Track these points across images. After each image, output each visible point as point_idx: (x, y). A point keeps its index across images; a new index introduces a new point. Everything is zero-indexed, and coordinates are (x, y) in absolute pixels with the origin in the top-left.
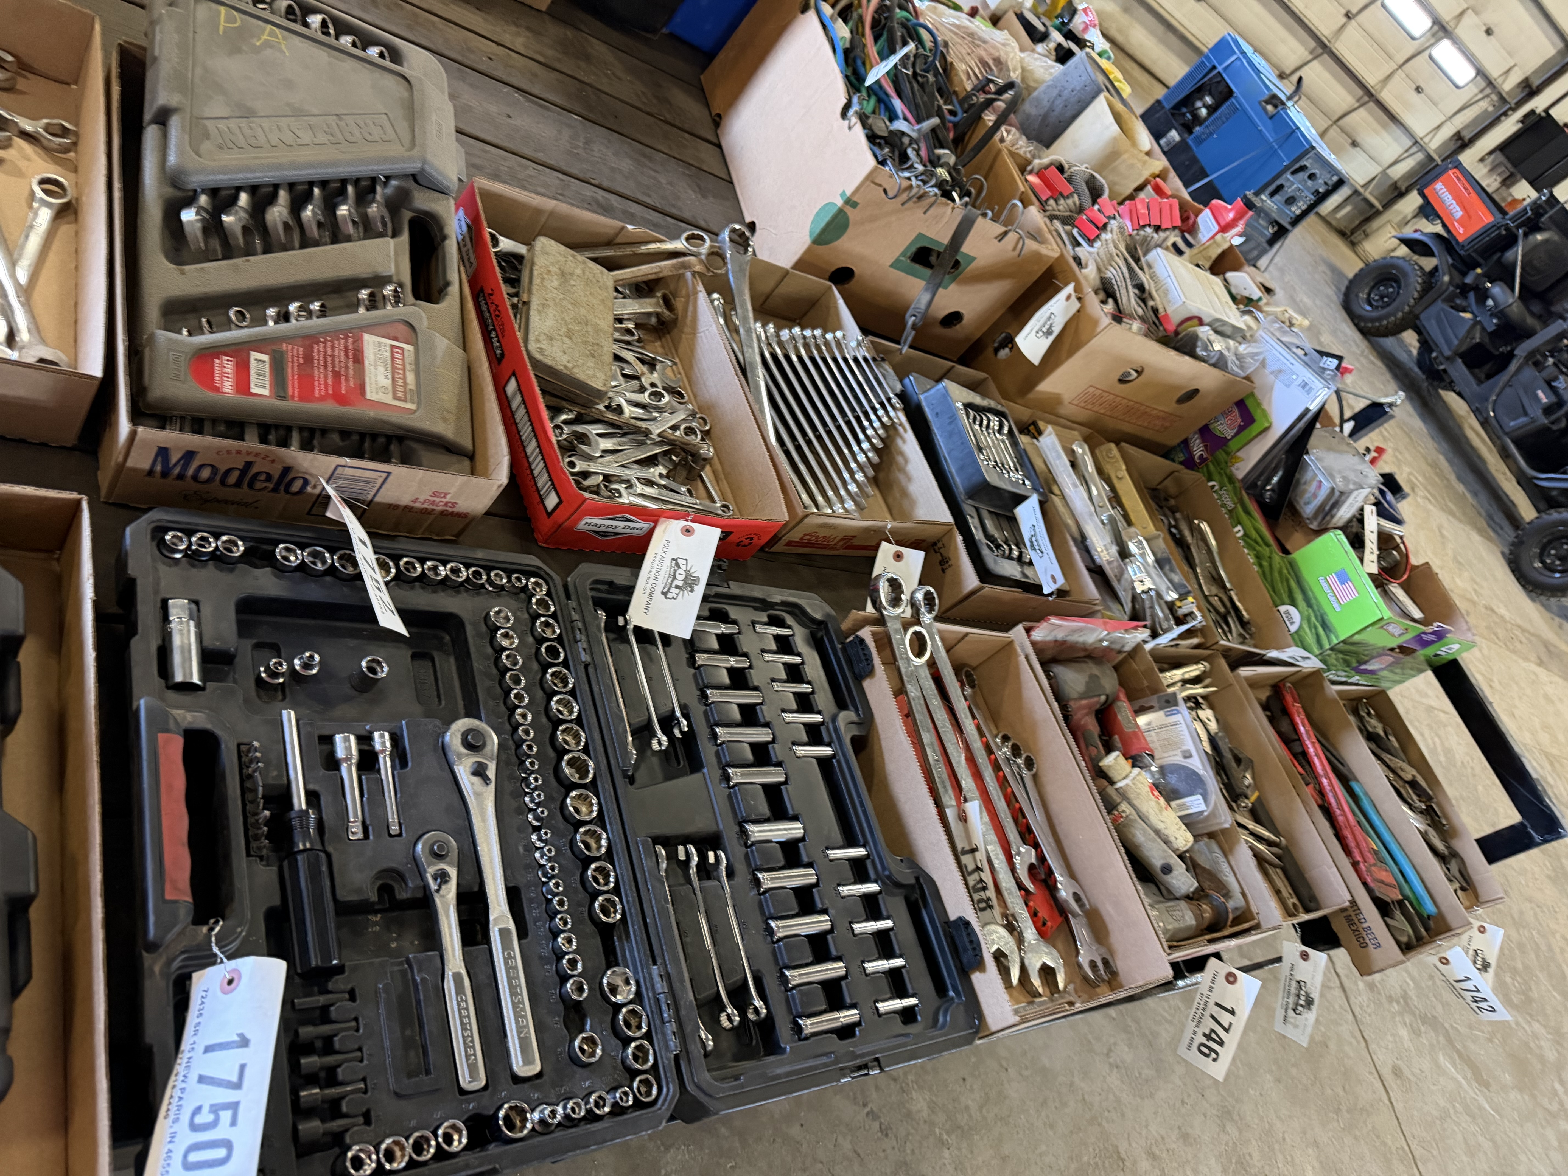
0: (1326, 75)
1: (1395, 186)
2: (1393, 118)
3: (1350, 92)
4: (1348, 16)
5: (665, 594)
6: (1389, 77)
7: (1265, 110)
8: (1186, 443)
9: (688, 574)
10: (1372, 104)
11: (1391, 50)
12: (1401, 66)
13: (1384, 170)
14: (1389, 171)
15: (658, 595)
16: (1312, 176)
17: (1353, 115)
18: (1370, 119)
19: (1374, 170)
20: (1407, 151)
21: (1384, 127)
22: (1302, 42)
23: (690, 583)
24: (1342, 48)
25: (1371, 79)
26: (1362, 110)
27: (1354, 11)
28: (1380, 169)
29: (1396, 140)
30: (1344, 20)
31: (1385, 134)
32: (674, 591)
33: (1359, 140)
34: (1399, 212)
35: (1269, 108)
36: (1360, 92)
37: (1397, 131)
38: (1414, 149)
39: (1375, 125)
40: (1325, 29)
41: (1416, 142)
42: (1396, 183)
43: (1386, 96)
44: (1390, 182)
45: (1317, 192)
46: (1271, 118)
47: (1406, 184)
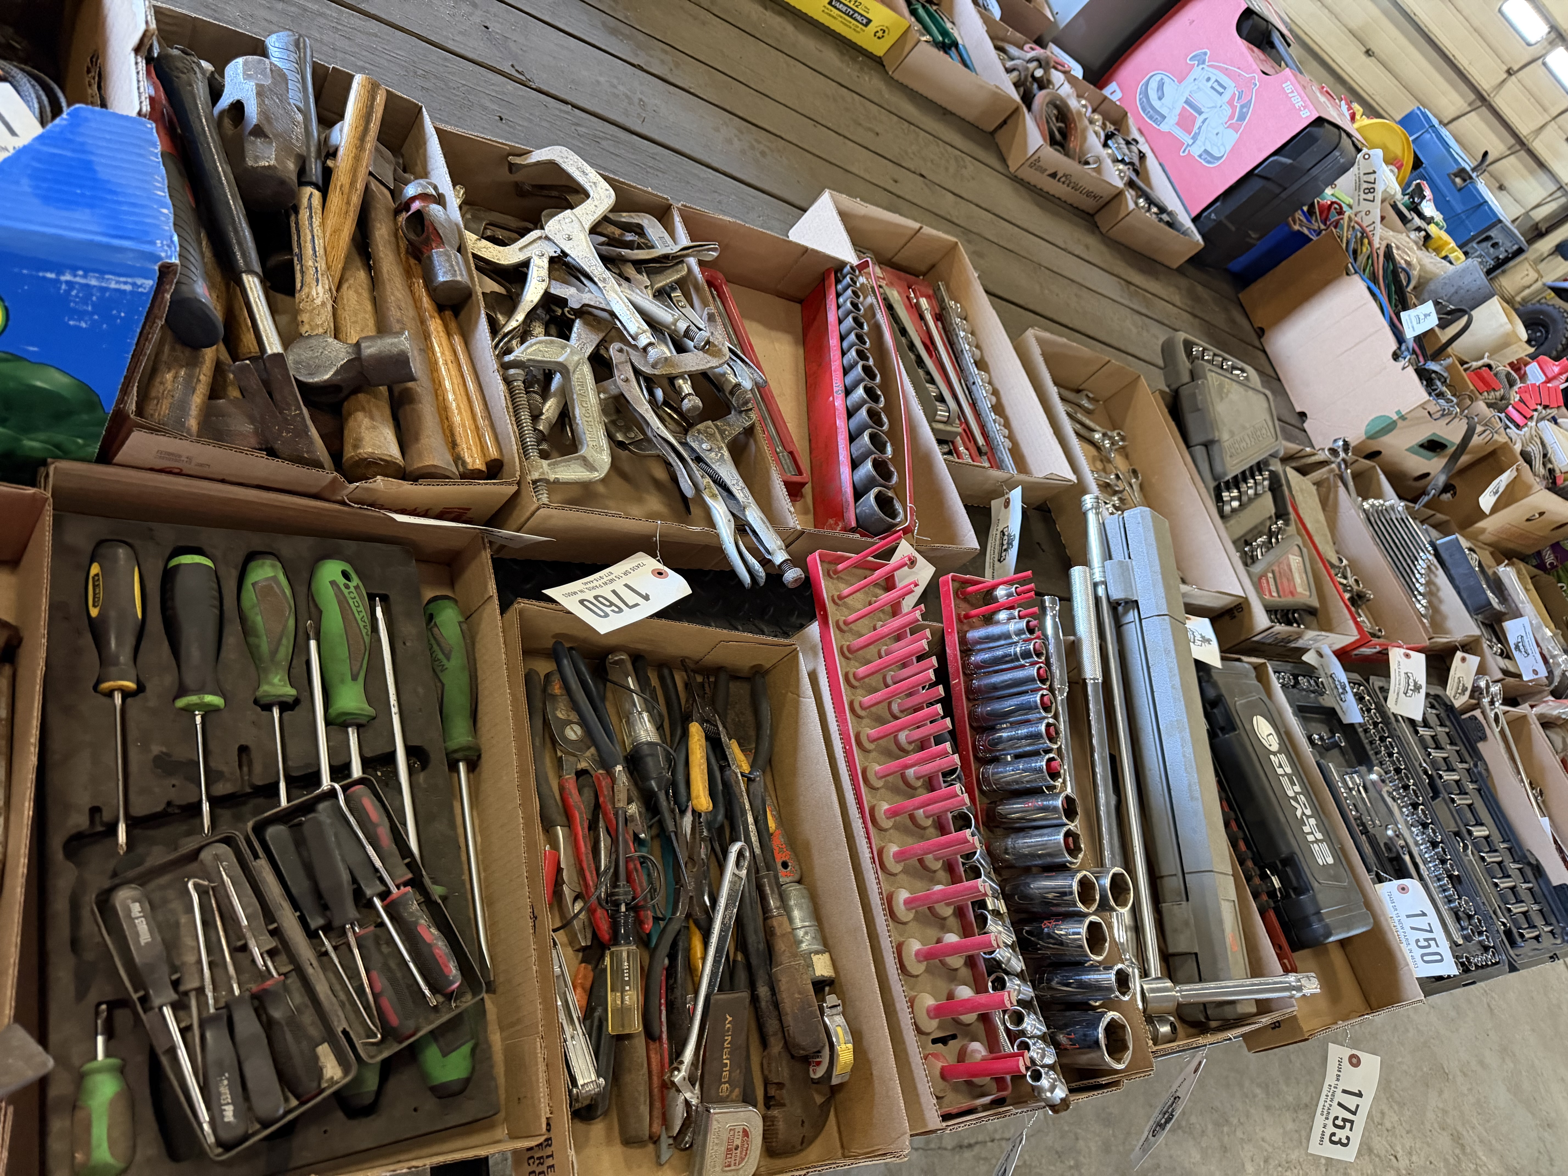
0: (1482, 126)
1: (1536, 226)
2: (1541, 165)
3: (1502, 140)
4: (1510, 72)
5: (1405, 694)
6: (1542, 127)
7: (1454, 182)
8: (1539, 553)
9: (1415, 683)
10: (1523, 153)
11: (1547, 103)
12: (1554, 118)
13: (1527, 213)
14: (1531, 213)
15: (1402, 695)
16: (1495, 245)
17: (1504, 161)
18: (1519, 166)
19: (1518, 211)
20: (1551, 195)
21: (1532, 172)
22: (1462, 95)
23: (1417, 688)
24: (1500, 102)
25: (1524, 130)
26: (1512, 157)
27: (1515, 68)
28: (1523, 211)
29: (1542, 185)
30: (1505, 76)
31: (1531, 180)
32: (1410, 692)
33: (1506, 184)
34: (1536, 250)
35: (1458, 180)
36: (1512, 141)
37: (1544, 177)
38: (1559, 194)
39: (1525, 172)
40: (1485, 84)
41: (1561, 187)
42: (1537, 224)
43: (1538, 146)
44: (1532, 223)
45: (1498, 258)
46: (1460, 190)
47: (1547, 225)
